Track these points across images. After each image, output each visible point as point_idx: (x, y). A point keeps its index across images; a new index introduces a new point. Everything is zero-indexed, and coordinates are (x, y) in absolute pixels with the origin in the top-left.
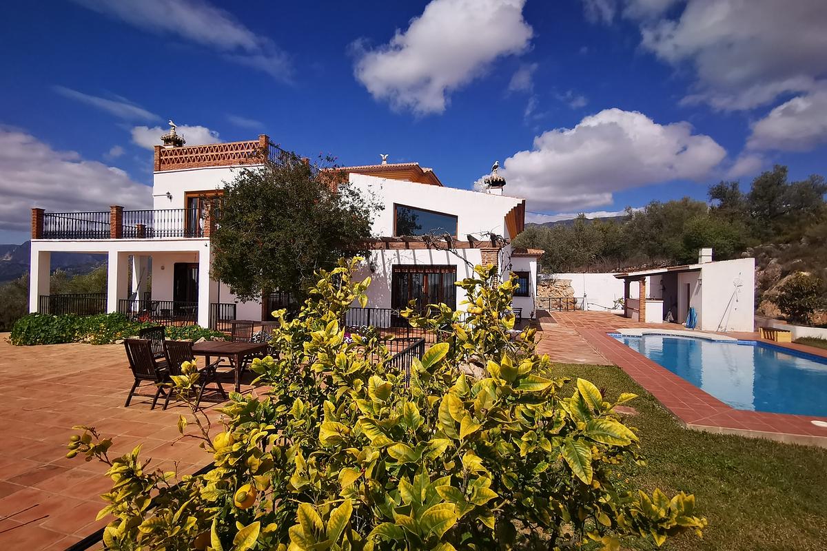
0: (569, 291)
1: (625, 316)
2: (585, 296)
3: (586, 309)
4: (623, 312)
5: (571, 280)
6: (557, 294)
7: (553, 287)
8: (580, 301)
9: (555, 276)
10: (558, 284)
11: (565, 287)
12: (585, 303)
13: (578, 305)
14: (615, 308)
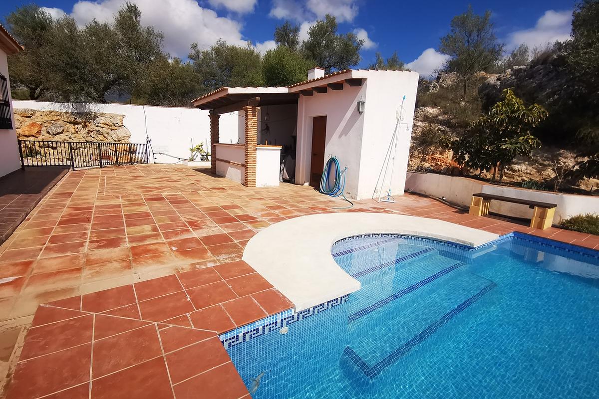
0: (120, 133)
1: (213, 172)
2: (149, 141)
3: (151, 161)
4: (208, 164)
5: (123, 116)
6: (101, 137)
7: (92, 126)
8: (140, 149)
9: (95, 107)
10: (100, 120)
11: (113, 126)
12: (150, 152)
13: (139, 156)
14: (192, 159)
